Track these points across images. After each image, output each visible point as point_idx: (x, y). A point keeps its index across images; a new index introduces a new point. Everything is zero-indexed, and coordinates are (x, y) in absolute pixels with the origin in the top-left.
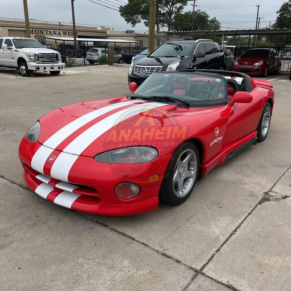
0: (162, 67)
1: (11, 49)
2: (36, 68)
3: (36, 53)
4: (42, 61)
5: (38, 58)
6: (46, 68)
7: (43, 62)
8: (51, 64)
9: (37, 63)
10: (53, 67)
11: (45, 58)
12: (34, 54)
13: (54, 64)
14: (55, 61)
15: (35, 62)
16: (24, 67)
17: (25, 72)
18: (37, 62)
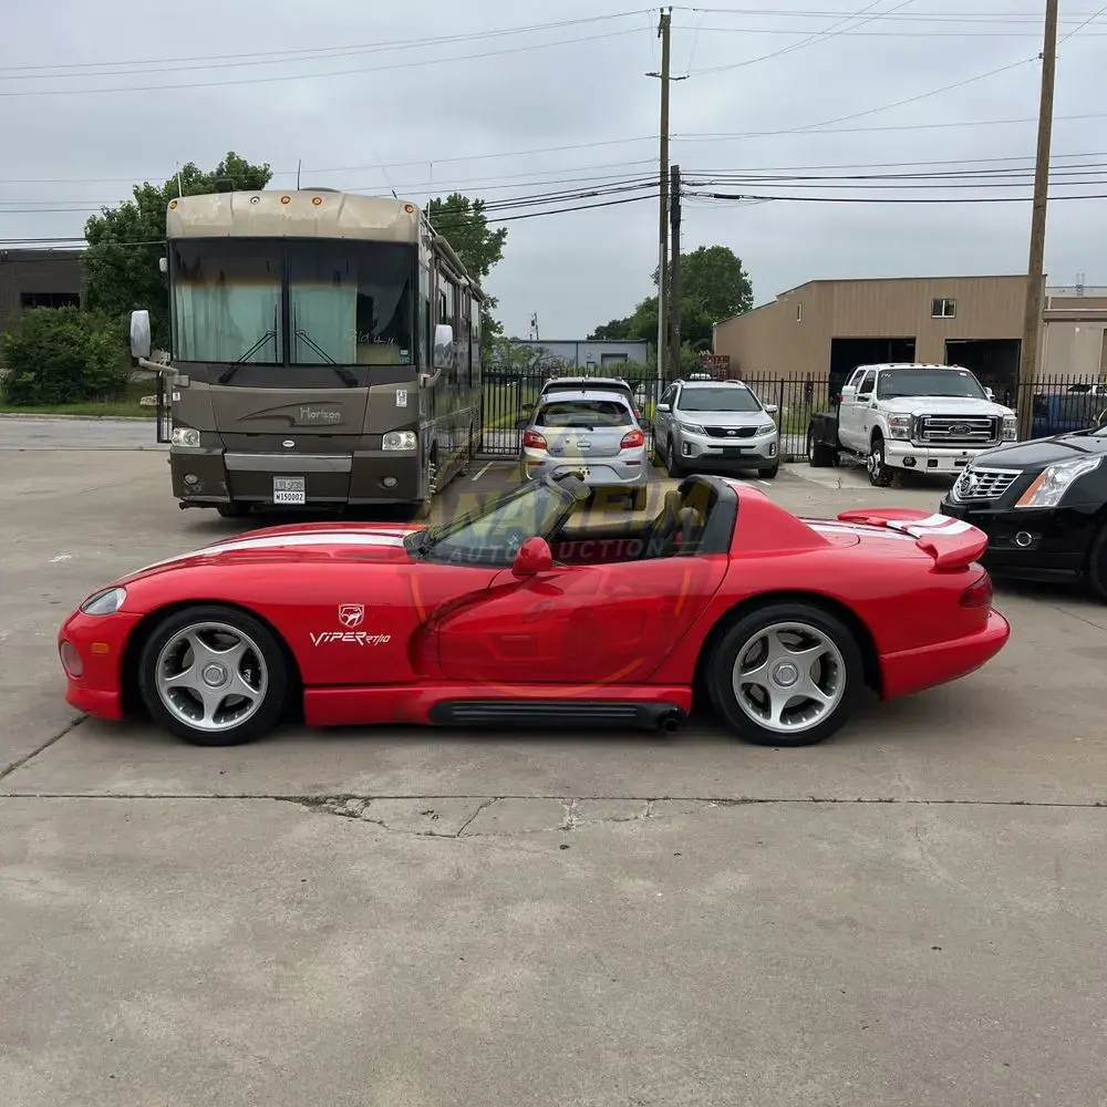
0: (1020, 472)
1: (867, 400)
2: (904, 461)
3: (917, 414)
4: (932, 441)
5: (921, 428)
6: (936, 462)
7: (937, 442)
8: (961, 451)
9: (914, 446)
10: (965, 460)
11: (946, 429)
12: (909, 416)
13: (969, 451)
14: (983, 441)
15: (908, 441)
16: (878, 457)
17: (877, 471)
18: (915, 442)
